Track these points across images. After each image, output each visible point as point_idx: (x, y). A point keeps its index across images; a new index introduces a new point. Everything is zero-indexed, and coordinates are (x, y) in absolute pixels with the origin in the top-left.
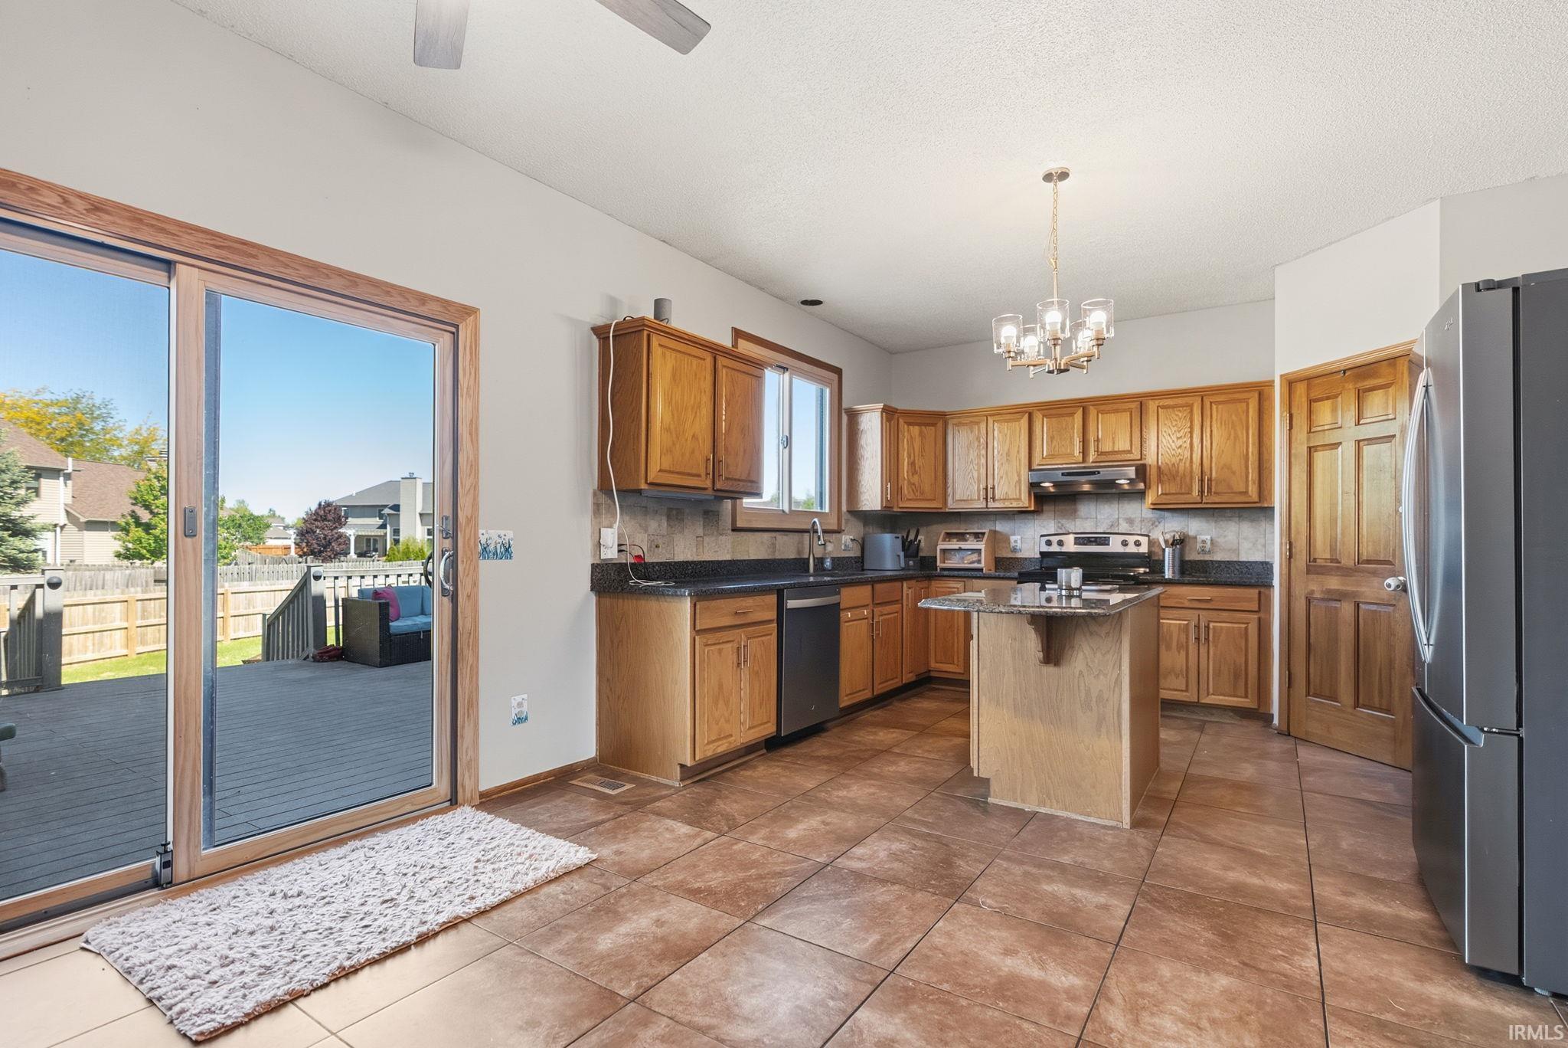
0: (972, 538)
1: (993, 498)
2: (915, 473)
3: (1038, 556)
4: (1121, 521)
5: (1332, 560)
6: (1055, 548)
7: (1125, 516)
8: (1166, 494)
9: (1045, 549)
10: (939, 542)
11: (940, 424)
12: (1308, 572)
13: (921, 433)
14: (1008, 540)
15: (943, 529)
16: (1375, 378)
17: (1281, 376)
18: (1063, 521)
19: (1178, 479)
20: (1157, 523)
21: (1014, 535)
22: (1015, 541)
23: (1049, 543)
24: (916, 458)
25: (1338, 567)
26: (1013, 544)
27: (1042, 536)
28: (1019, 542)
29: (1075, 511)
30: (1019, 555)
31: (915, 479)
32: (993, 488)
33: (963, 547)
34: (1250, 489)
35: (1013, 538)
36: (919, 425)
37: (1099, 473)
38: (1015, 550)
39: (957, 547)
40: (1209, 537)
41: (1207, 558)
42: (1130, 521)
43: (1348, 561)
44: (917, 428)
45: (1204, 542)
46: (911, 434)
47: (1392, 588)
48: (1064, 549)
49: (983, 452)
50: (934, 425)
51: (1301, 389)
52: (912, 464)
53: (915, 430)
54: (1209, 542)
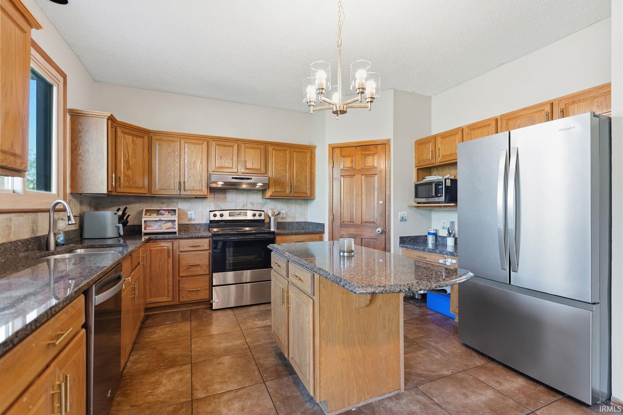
0: (167, 213)
1: (184, 189)
2: (129, 168)
3: (208, 222)
4: (248, 204)
5: (351, 222)
6: (218, 218)
7: (250, 202)
8: (276, 192)
9: (212, 218)
10: (143, 216)
11: (146, 138)
12: (341, 227)
13: (133, 141)
14: (186, 214)
15: (145, 207)
16: (369, 151)
17: (329, 145)
18: (219, 203)
19: (281, 185)
20: (264, 205)
21: (189, 210)
22: (191, 214)
23: (215, 216)
24: (130, 157)
25: (354, 225)
26: (189, 216)
27: (210, 211)
28: (193, 215)
29: (225, 198)
30: (193, 222)
31: (130, 172)
32: (184, 183)
33: (162, 219)
34: (308, 191)
35: (189, 213)
36: (133, 135)
37: (251, 179)
38: (190, 219)
39: (158, 219)
40: (285, 212)
41: (284, 221)
42: (252, 204)
43: (358, 222)
44: (130, 137)
45: (283, 214)
46: (125, 140)
47: (380, 232)
48: (224, 218)
49: (178, 160)
50: (142, 137)
51: (337, 151)
52: (127, 162)
53: (129, 138)
54: (285, 214)
